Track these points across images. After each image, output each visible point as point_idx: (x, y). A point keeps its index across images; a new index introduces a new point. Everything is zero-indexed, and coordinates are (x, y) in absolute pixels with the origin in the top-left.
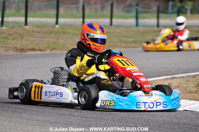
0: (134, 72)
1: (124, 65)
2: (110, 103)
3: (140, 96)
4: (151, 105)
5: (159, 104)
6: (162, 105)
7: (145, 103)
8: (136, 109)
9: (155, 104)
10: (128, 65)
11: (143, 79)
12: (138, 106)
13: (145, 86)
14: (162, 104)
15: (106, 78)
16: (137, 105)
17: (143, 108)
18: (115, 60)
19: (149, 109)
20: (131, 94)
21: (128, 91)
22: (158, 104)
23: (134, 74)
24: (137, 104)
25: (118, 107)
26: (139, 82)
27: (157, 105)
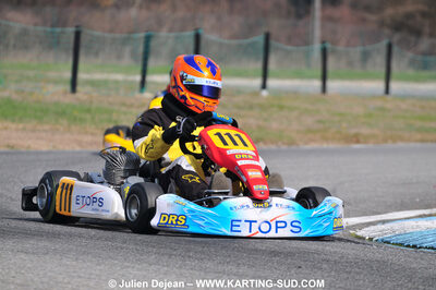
0: (242, 159)
1: (225, 144)
2: (177, 220)
3: (243, 207)
4: (265, 227)
5: (283, 225)
6: (289, 227)
7: (251, 222)
8: (229, 233)
9: (273, 224)
10: (236, 144)
11: (253, 174)
12: (234, 228)
13: (255, 187)
14: (289, 224)
15: (192, 169)
16: (232, 225)
17: (245, 233)
18: (212, 133)
19: (260, 235)
20: (225, 203)
21: (221, 197)
22: (279, 225)
23: (239, 163)
24: (233, 223)
25: (192, 229)
26: (245, 180)
27: (277, 227)
